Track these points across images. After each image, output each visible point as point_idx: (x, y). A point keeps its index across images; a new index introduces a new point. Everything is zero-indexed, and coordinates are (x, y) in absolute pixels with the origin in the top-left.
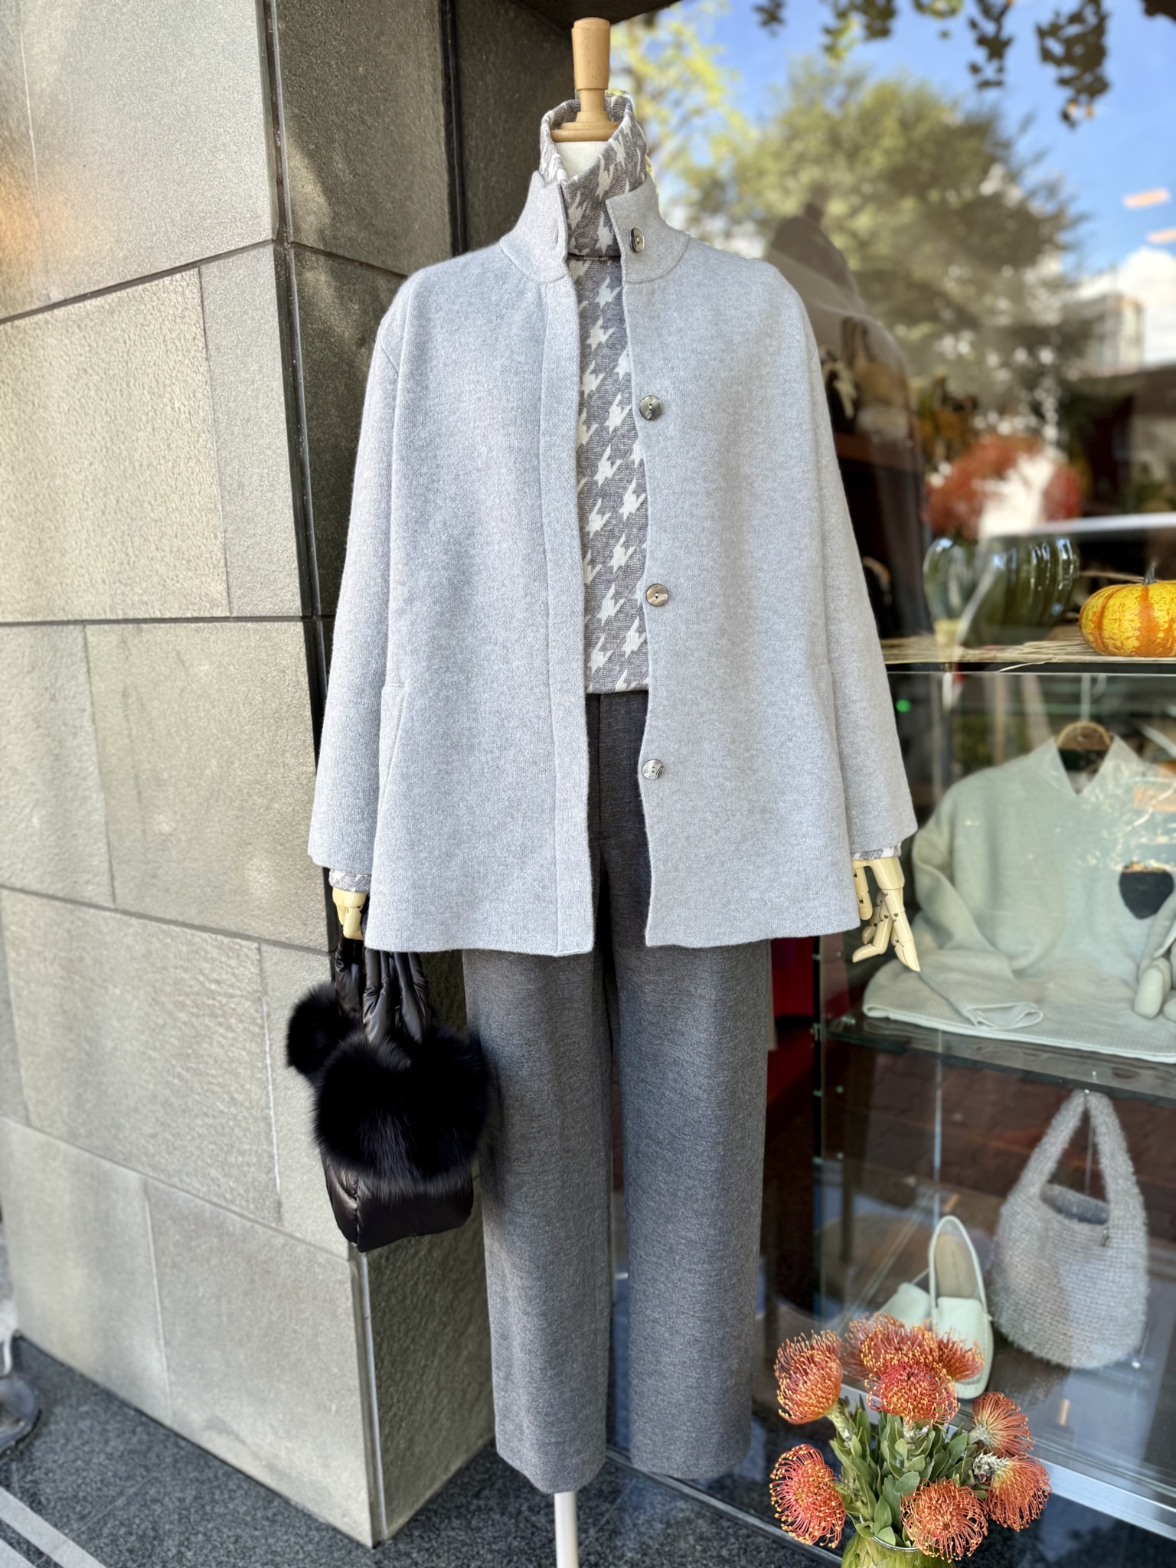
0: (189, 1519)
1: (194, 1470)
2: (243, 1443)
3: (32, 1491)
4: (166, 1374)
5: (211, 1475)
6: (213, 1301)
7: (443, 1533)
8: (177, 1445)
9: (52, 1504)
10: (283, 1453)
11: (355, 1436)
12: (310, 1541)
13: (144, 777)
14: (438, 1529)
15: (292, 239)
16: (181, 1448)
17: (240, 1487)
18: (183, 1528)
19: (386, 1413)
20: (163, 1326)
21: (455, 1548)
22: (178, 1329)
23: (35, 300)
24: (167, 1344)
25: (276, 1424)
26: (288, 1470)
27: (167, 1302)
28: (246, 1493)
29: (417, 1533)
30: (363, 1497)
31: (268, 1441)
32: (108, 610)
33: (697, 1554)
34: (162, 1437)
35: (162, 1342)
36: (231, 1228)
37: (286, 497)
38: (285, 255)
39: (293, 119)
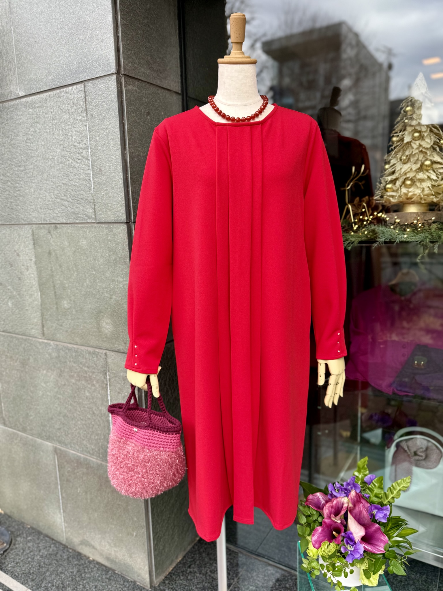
0: (75, 579)
1: (76, 561)
2: (96, 549)
3: (11, 571)
4: (63, 523)
5: (83, 562)
6: (84, 494)
7: (177, 582)
8: (68, 551)
9: (20, 576)
10: (113, 553)
11: (144, 544)
12: (125, 586)
13: (57, 286)
14: (175, 580)
15: (123, 73)
16: (70, 552)
17: (95, 567)
18: (74, 583)
19: (155, 535)
20: (62, 504)
21: (183, 587)
22: (69, 505)
23: (13, 95)
24: (64, 511)
25: (110, 541)
26: (115, 559)
27: (64, 495)
28: (98, 569)
29: (167, 582)
30: (147, 568)
31: (106, 548)
32: (42, 220)
33: (277, 587)
34: (62, 549)
35: (62, 511)
36: (92, 465)
37: (120, 175)
38: (120, 79)
39: (123, 25)
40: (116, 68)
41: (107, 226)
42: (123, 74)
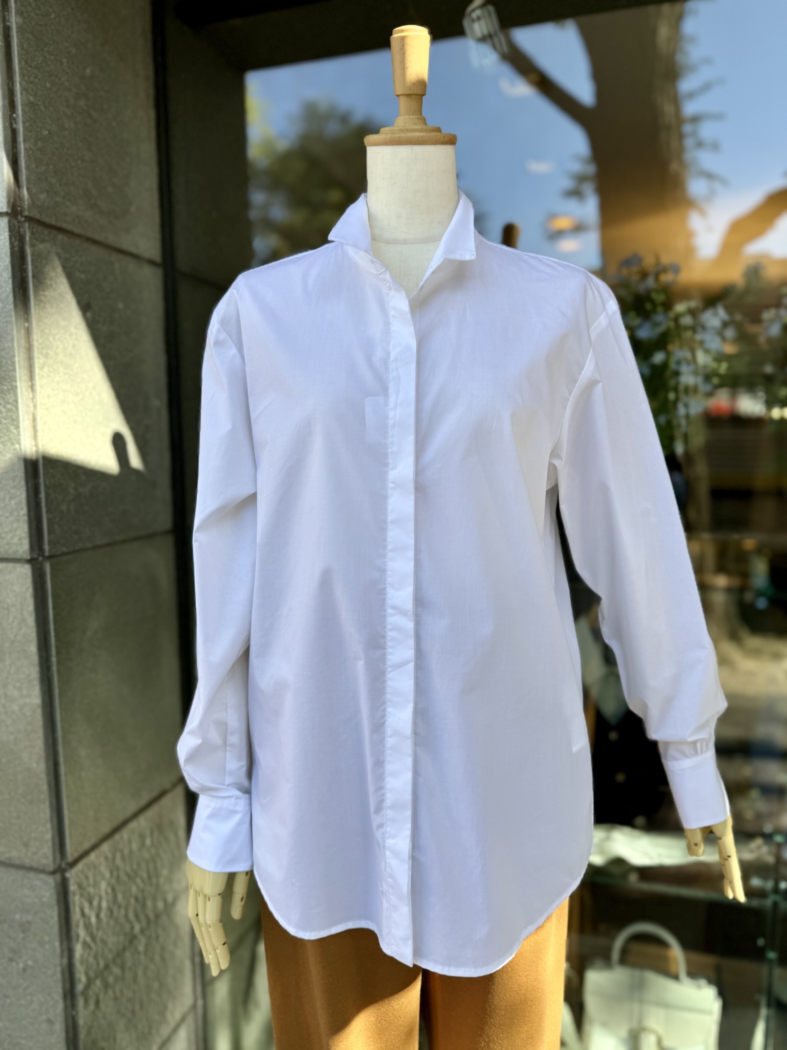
15: (26, 213)
37: (16, 449)
38: (19, 227)
39: (29, 105)
40: (8, 201)
42: (26, 217)
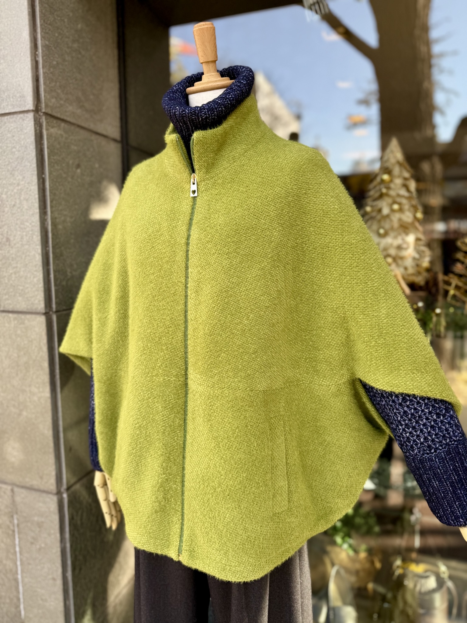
15: (43, 110)
37: (37, 249)
38: (40, 119)
39: (44, 46)
40: (34, 104)
41: (15, 315)
42: (44, 113)
